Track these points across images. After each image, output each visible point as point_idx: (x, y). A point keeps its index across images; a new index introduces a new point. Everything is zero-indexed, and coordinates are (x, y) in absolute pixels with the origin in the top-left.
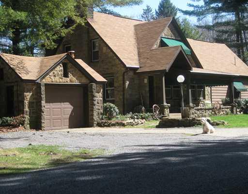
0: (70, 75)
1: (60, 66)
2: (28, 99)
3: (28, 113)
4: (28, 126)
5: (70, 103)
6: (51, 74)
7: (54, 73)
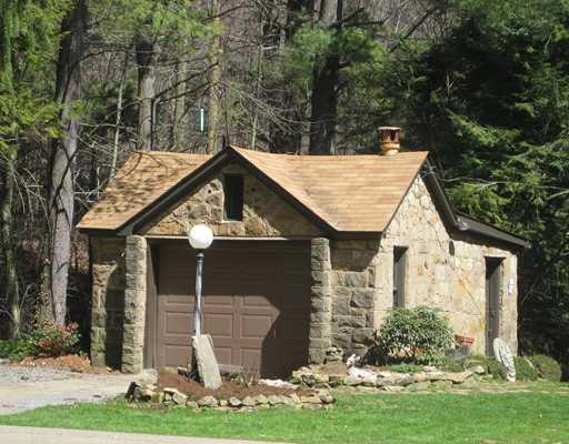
0: (248, 212)
1: (213, 185)
2: (104, 283)
3: (102, 322)
4: (101, 355)
5: (269, 299)
6: (181, 209)
7: (189, 208)
